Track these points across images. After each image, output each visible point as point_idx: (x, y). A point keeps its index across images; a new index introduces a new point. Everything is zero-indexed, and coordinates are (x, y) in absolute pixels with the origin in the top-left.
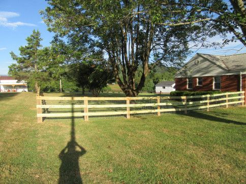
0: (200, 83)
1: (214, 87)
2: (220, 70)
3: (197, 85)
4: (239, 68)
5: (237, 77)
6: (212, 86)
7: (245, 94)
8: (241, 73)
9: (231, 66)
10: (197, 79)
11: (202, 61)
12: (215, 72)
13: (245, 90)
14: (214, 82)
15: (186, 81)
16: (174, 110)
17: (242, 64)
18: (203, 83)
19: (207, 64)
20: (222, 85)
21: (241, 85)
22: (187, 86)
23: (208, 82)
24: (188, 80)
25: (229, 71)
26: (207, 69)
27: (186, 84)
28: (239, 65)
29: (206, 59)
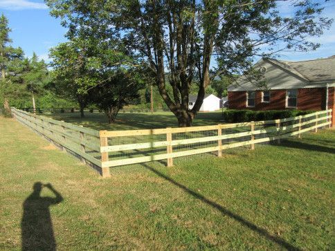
0: (266, 98)
1: (287, 104)
2: (298, 81)
3: (262, 101)
4: (323, 78)
5: (323, 90)
6: (285, 102)
7: (332, 113)
8: (328, 86)
9: (311, 75)
10: (263, 94)
11: (270, 69)
12: (291, 83)
13: (332, 108)
14: (287, 98)
15: (245, 96)
16: (267, 139)
17: (325, 73)
18: (272, 99)
19: (278, 72)
20: (299, 101)
21: (327, 102)
22: (247, 103)
23: (278, 97)
24: (247, 94)
25: (311, 82)
26: (278, 80)
27: (245, 100)
28: (322, 74)
29: (276, 66)
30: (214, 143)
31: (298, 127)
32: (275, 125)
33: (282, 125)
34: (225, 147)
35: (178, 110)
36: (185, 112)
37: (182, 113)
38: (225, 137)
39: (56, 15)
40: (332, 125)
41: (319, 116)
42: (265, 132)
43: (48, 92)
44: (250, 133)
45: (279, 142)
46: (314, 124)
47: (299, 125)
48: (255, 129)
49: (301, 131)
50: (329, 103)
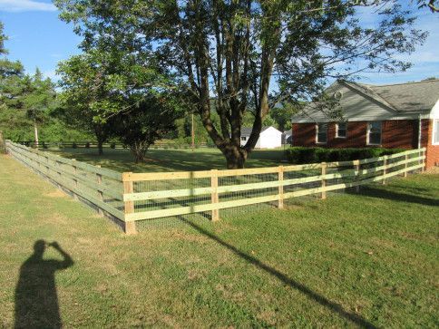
0: (341, 133)
1: (368, 141)
2: (383, 111)
3: (337, 136)
4: (416, 107)
5: (414, 123)
6: (366, 138)
7: (426, 152)
8: (421, 117)
9: (399, 103)
10: (337, 126)
11: (347, 95)
12: (373, 113)
13: (426, 146)
14: (369, 132)
15: (315, 129)
16: (343, 186)
17: (418, 101)
18: (349, 134)
19: (357, 98)
20: (383, 136)
21: (420, 138)
22: (317, 138)
23: (357, 131)
24: (317, 127)
25: (399, 113)
26: (357, 108)
27: (315, 134)
28: (413, 102)
29: (355, 91)
30: (274, 190)
31: (382, 171)
32: (352, 167)
33: (362, 167)
34: (287, 195)
35: (227, 147)
36: (235, 149)
37: (233, 151)
38: (288, 182)
39: (67, 18)
40: (425, 168)
41: (410, 157)
42: (339, 176)
43: (56, 120)
44: (320, 178)
45: (358, 190)
46: (402, 167)
47: (384, 167)
48: (328, 173)
49: (386, 176)
50: (422, 139)
